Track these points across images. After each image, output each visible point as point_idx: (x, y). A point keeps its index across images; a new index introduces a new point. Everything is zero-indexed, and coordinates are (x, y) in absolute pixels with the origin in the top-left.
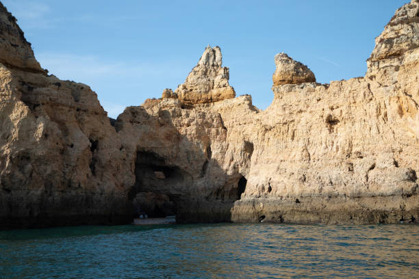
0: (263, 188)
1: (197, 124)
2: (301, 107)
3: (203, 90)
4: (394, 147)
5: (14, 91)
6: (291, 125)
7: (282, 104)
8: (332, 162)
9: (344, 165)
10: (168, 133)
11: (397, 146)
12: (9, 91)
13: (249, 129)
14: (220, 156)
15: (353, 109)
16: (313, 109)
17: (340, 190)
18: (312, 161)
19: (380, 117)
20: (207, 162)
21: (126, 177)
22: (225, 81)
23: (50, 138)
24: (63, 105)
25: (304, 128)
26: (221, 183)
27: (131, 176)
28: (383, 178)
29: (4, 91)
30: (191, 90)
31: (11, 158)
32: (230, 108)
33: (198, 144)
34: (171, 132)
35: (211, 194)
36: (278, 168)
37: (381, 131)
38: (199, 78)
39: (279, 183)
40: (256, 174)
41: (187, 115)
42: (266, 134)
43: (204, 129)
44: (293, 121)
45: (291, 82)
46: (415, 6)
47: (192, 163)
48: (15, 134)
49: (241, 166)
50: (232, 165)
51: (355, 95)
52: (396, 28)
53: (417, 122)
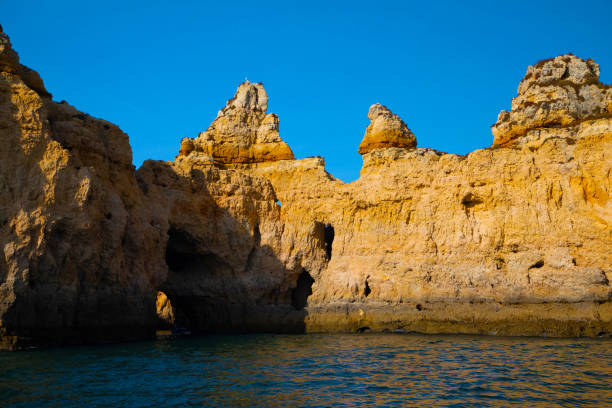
0: (357, 290)
1: (243, 193)
2: (421, 180)
3: (242, 144)
4: (572, 240)
5: (44, 124)
6: (406, 204)
7: (393, 174)
8: (473, 256)
9: (490, 261)
10: (203, 203)
11: (576, 240)
12: (38, 124)
13: (327, 205)
14: (276, 242)
15: (509, 188)
16: (441, 184)
17: (484, 293)
18: (440, 254)
19: (552, 201)
20: (254, 250)
21: (157, 268)
22: (274, 135)
23: (95, 202)
24: (95, 152)
25: (428, 209)
26: (279, 281)
27: (164, 267)
28: (560, 280)
29: (30, 121)
30: (222, 143)
31: (45, 231)
32: (290, 174)
33: (244, 222)
34: (207, 202)
35: (264, 296)
36: (381, 262)
37: (554, 220)
38: (236, 126)
39: (382, 282)
40: (344, 269)
41: (228, 180)
42: (357, 214)
43: (252, 202)
44: (411, 198)
45: (396, 145)
46: (562, 66)
47: (235, 250)
48: (49, 192)
49: (307, 256)
50: (293, 256)
51: (514, 170)
52: (547, 89)
53: (607, 210)
